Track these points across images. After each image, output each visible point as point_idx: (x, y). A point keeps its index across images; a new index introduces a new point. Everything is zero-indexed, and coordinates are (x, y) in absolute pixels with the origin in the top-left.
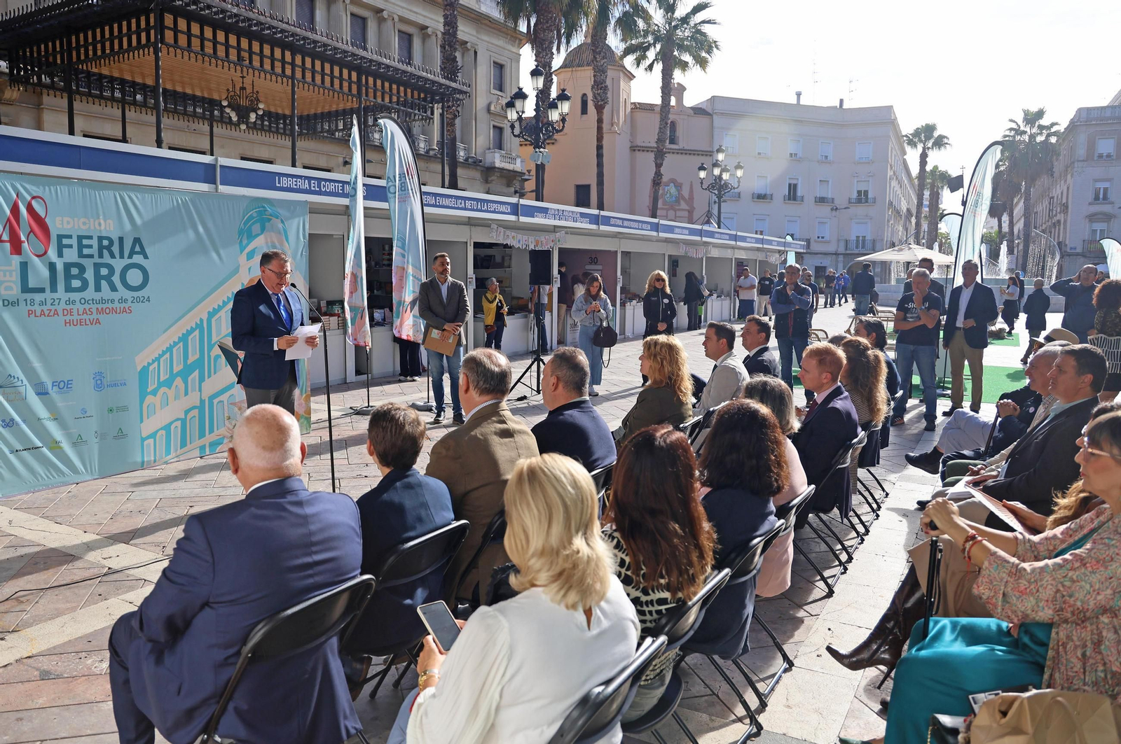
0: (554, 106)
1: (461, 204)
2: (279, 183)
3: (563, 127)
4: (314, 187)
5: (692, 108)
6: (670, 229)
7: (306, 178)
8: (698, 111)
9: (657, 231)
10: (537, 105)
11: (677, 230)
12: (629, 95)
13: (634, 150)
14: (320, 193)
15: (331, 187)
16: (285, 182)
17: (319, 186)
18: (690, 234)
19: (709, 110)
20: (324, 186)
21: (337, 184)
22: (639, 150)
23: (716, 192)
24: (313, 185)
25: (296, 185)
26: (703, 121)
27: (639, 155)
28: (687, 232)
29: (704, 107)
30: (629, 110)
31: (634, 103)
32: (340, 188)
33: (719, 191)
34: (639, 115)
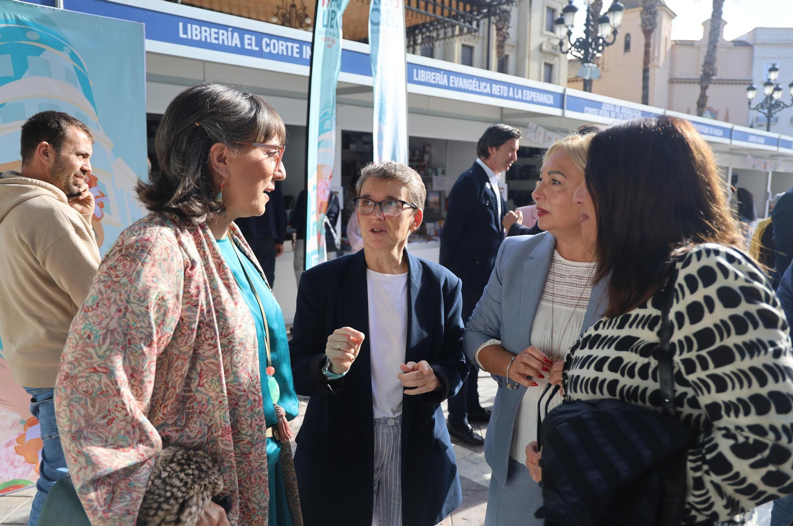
0: (605, 20)
1: (484, 87)
2: (185, 32)
3: (615, 39)
4: (250, 45)
5: (733, 41)
6: (744, 137)
7: (235, 29)
8: (739, 43)
9: (731, 138)
10: (588, 20)
11: (752, 138)
12: (670, 32)
13: (673, 83)
14: (260, 54)
15: (280, 47)
16: (195, 32)
17: (259, 44)
18: (766, 143)
19: (750, 41)
20: (268, 45)
21: (290, 44)
22: (677, 82)
23: (766, 111)
24: (247, 42)
25: (217, 39)
26: (744, 51)
27: (677, 87)
28: (762, 140)
29: (744, 39)
30: (669, 46)
31: (675, 41)
32: (295, 50)
33: (770, 110)
34: (679, 50)
